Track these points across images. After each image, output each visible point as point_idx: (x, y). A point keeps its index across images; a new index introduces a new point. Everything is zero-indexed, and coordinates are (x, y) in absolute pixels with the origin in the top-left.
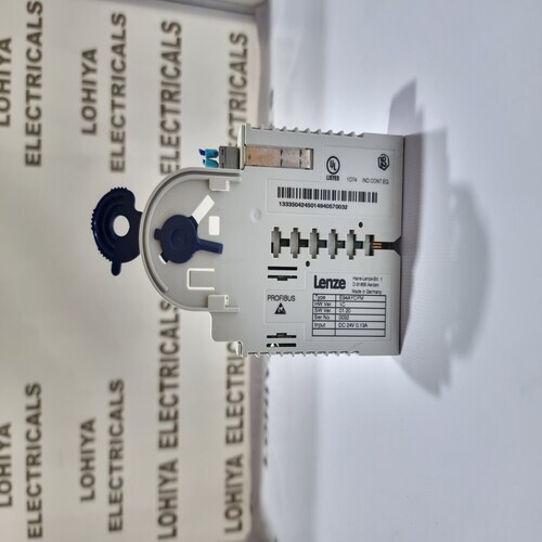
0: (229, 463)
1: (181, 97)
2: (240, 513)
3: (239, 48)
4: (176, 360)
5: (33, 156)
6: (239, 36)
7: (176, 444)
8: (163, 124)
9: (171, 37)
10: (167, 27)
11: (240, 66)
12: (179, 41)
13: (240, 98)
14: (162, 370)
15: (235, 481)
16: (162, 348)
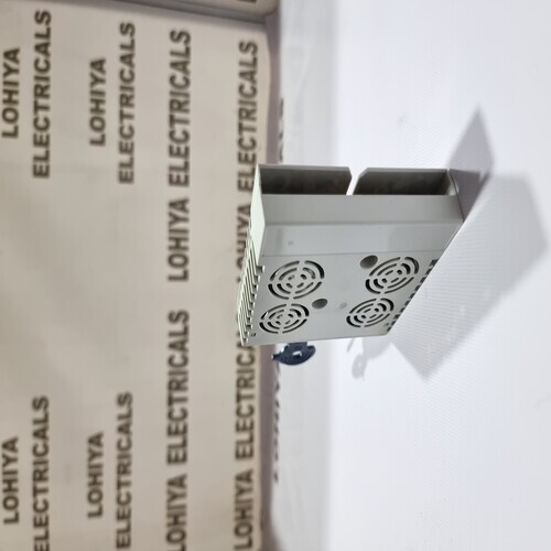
0: (240, 478)
1: (191, 107)
2: (250, 529)
3: (248, 57)
4: (185, 373)
5: (41, 167)
6: (249, 45)
7: (184, 459)
8: (172, 134)
9: (180, 47)
10: (176, 36)
11: (249, 75)
12: (188, 50)
13: (249, 108)
14: (170, 383)
15: (245, 497)
16: (171, 361)
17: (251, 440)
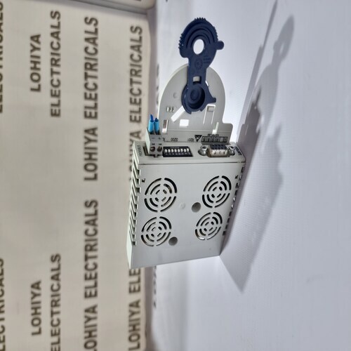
0: (131, 305)
1: (98, 67)
2: (139, 337)
3: (136, 36)
4: (96, 240)
6: (137, 28)
7: (96, 295)
8: (86, 85)
9: (91, 28)
10: (88, 21)
11: (137, 47)
12: (96, 30)
13: (137, 69)
14: (86, 246)
15: (135, 317)
16: (86, 232)
17: (139, 281)
